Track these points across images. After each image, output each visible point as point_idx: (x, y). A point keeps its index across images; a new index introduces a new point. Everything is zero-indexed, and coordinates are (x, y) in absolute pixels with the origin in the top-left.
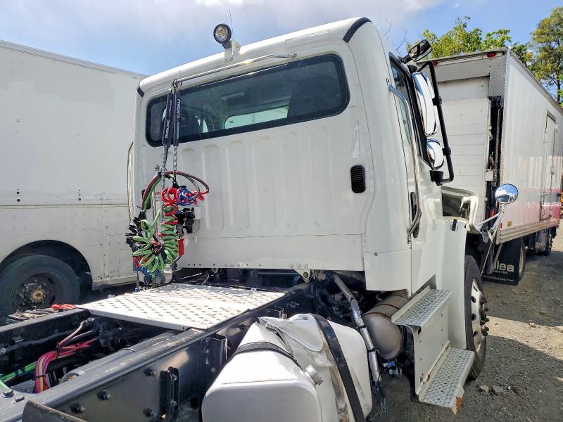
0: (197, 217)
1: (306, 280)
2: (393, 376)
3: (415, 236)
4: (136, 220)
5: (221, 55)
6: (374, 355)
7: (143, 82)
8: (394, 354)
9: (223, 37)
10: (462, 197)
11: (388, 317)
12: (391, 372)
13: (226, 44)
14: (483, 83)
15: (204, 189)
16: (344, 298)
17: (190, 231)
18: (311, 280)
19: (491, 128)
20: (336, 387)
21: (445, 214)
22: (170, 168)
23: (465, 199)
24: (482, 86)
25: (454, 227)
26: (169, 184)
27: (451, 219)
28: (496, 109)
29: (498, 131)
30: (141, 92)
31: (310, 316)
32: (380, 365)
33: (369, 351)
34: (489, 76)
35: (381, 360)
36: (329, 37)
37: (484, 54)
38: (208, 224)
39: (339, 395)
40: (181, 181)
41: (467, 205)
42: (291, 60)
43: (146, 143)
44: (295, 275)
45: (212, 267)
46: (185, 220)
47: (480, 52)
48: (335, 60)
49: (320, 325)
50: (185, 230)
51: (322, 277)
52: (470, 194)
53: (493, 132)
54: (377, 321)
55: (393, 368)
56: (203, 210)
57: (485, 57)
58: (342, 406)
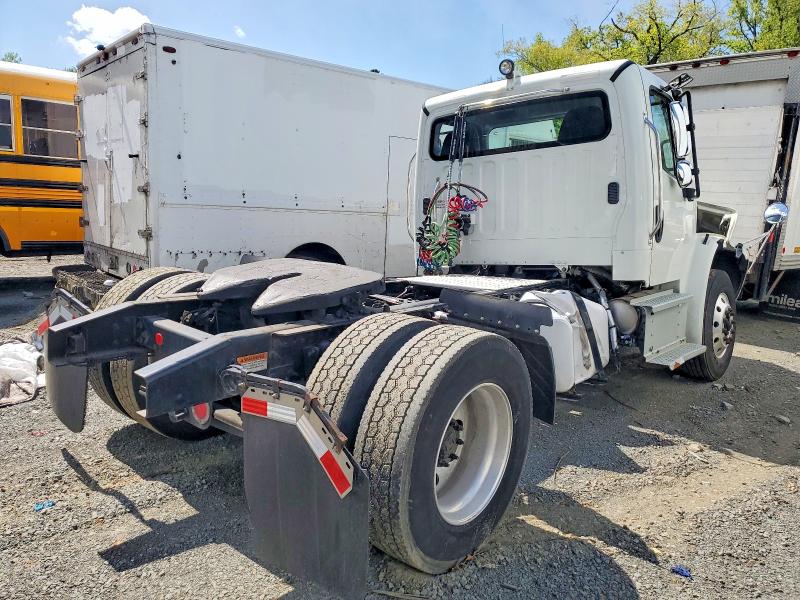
0: (473, 222)
1: (563, 275)
2: (628, 345)
3: (658, 241)
4: (424, 223)
5: (504, 83)
6: (614, 330)
7: (429, 103)
8: (631, 331)
9: (507, 71)
10: (723, 215)
11: (628, 302)
12: (627, 342)
13: (509, 76)
14: (781, 86)
15: (483, 199)
16: (595, 291)
17: (466, 234)
18: (568, 275)
19: (781, 140)
20: (583, 341)
21: (699, 230)
22: (455, 180)
23: (726, 217)
24: (780, 90)
25: (705, 242)
26: (454, 194)
27: (703, 235)
28: (791, 118)
29: (790, 144)
30: (426, 112)
31: (568, 292)
32: (618, 337)
33: (610, 328)
34: (787, 79)
35: (619, 334)
36: (598, 75)
37: (784, 52)
38: (481, 228)
39: (585, 347)
40: (464, 191)
41: (727, 222)
42: (565, 93)
43: (429, 157)
44: (555, 271)
45: (482, 263)
46: (462, 225)
47: (779, 50)
48: (602, 96)
49: (575, 299)
50: (461, 233)
51: (578, 273)
52: (731, 212)
53: (784, 144)
54: (619, 306)
55: (628, 340)
56: (478, 216)
57: (786, 56)
58: (586, 355)
